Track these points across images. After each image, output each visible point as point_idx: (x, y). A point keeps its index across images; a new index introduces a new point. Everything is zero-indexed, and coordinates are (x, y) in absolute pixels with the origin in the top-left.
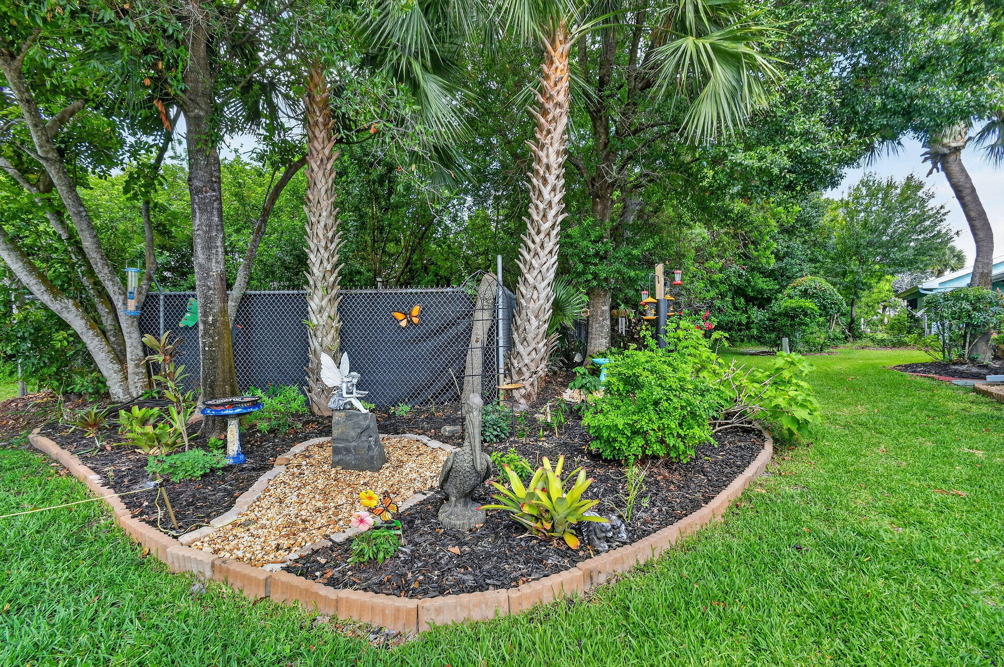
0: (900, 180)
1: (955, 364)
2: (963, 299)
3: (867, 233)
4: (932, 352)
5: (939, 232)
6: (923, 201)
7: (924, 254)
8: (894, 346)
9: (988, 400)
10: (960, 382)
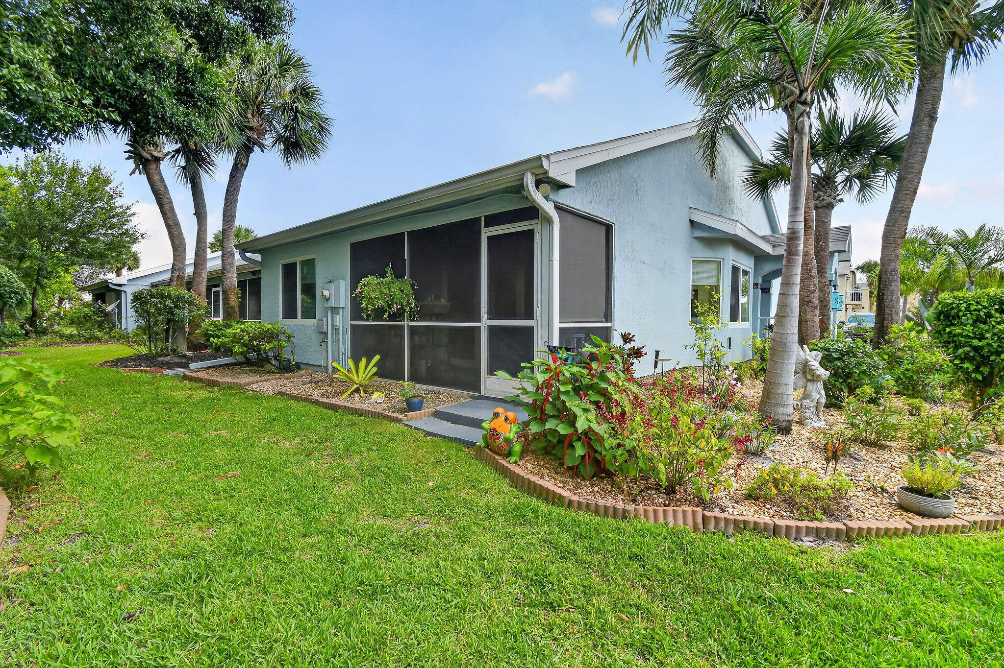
0: (86, 167)
1: (161, 356)
2: (167, 297)
3: (53, 216)
4: (135, 345)
5: (127, 231)
6: (111, 197)
7: (112, 250)
8: (86, 342)
9: (200, 384)
10: (171, 372)
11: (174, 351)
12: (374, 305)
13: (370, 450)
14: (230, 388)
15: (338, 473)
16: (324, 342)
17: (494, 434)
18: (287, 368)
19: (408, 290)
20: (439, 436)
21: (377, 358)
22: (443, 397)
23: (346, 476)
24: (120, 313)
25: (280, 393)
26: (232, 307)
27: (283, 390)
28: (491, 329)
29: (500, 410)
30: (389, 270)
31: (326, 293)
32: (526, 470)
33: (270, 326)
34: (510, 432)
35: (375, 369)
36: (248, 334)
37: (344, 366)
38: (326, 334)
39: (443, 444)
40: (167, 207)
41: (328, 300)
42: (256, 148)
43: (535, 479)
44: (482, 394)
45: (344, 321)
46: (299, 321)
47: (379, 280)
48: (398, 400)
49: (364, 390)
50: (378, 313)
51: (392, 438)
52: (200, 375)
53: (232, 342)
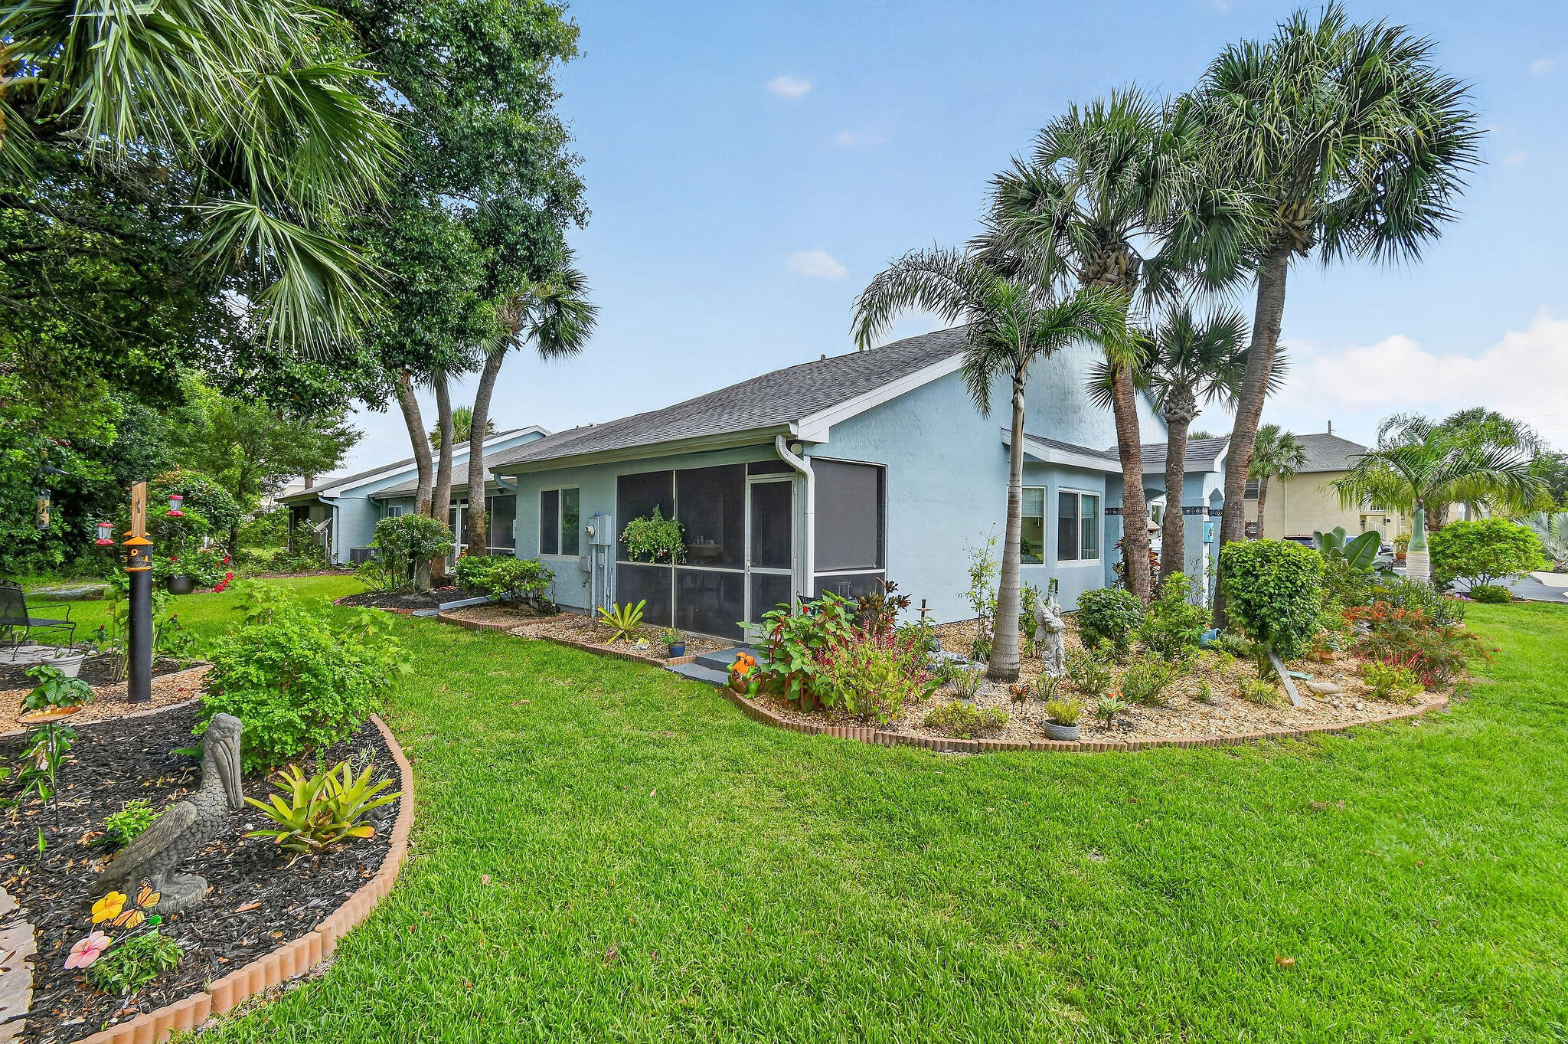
1: (404, 593)
9: (459, 628)
10: (421, 613)
11: (417, 588)
12: (640, 550)
13: (633, 687)
14: (491, 632)
15: (606, 702)
16: (587, 582)
17: (735, 674)
18: (547, 610)
19: (675, 533)
20: (695, 679)
21: (643, 602)
22: (708, 645)
23: (613, 705)
24: (330, 535)
25: (544, 638)
26: (479, 535)
27: (548, 634)
28: (754, 576)
29: (741, 654)
30: (656, 510)
31: (591, 529)
32: (757, 704)
33: (532, 565)
34: (747, 673)
35: (641, 614)
36: (510, 574)
37: (608, 610)
38: (589, 573)
39: (697, 686)
40: (415, 424)
41: (592, 537)
42: (511, 347)
43: (765, 711)
44: (746, 641)
45: (609, 560)
46: (560, 558)
47: (646, 524)
48: (662, 648)
49: (629, 635)
50: (646, 556)
51: (653, 679)
52: (453, 616)
53: (493, 582)
